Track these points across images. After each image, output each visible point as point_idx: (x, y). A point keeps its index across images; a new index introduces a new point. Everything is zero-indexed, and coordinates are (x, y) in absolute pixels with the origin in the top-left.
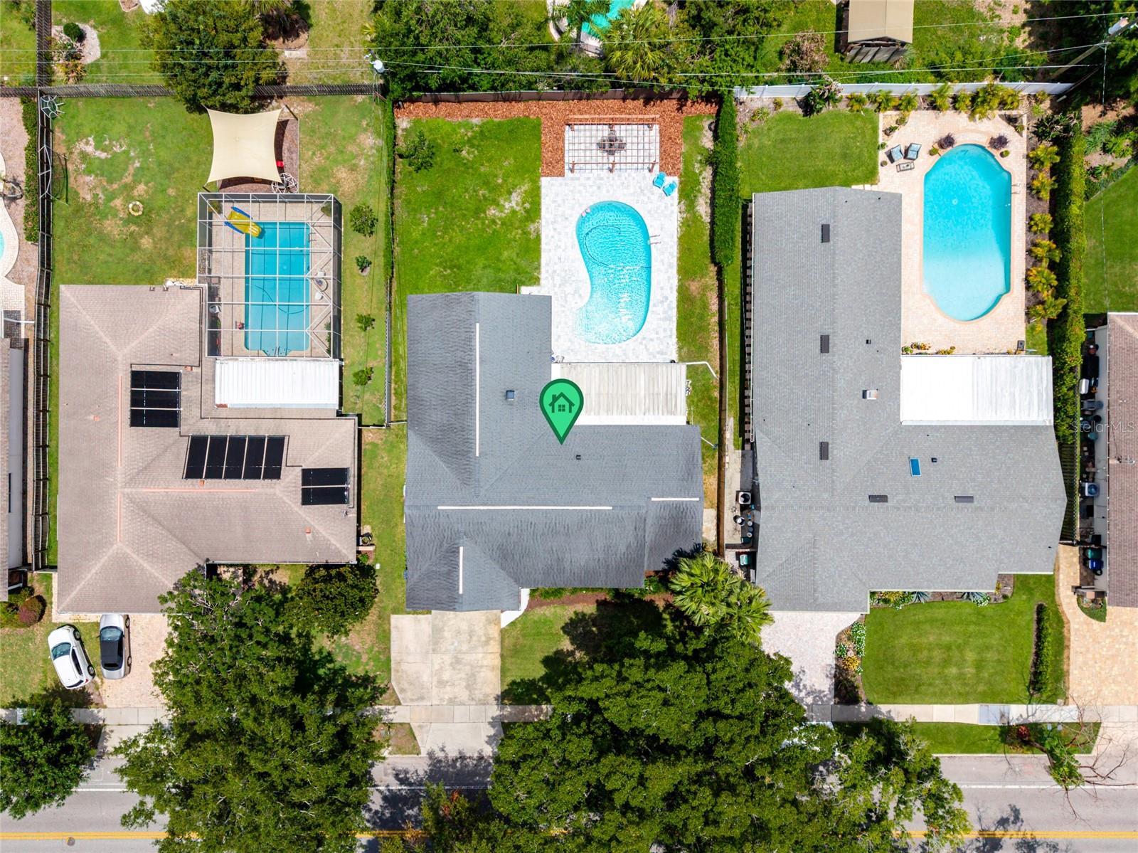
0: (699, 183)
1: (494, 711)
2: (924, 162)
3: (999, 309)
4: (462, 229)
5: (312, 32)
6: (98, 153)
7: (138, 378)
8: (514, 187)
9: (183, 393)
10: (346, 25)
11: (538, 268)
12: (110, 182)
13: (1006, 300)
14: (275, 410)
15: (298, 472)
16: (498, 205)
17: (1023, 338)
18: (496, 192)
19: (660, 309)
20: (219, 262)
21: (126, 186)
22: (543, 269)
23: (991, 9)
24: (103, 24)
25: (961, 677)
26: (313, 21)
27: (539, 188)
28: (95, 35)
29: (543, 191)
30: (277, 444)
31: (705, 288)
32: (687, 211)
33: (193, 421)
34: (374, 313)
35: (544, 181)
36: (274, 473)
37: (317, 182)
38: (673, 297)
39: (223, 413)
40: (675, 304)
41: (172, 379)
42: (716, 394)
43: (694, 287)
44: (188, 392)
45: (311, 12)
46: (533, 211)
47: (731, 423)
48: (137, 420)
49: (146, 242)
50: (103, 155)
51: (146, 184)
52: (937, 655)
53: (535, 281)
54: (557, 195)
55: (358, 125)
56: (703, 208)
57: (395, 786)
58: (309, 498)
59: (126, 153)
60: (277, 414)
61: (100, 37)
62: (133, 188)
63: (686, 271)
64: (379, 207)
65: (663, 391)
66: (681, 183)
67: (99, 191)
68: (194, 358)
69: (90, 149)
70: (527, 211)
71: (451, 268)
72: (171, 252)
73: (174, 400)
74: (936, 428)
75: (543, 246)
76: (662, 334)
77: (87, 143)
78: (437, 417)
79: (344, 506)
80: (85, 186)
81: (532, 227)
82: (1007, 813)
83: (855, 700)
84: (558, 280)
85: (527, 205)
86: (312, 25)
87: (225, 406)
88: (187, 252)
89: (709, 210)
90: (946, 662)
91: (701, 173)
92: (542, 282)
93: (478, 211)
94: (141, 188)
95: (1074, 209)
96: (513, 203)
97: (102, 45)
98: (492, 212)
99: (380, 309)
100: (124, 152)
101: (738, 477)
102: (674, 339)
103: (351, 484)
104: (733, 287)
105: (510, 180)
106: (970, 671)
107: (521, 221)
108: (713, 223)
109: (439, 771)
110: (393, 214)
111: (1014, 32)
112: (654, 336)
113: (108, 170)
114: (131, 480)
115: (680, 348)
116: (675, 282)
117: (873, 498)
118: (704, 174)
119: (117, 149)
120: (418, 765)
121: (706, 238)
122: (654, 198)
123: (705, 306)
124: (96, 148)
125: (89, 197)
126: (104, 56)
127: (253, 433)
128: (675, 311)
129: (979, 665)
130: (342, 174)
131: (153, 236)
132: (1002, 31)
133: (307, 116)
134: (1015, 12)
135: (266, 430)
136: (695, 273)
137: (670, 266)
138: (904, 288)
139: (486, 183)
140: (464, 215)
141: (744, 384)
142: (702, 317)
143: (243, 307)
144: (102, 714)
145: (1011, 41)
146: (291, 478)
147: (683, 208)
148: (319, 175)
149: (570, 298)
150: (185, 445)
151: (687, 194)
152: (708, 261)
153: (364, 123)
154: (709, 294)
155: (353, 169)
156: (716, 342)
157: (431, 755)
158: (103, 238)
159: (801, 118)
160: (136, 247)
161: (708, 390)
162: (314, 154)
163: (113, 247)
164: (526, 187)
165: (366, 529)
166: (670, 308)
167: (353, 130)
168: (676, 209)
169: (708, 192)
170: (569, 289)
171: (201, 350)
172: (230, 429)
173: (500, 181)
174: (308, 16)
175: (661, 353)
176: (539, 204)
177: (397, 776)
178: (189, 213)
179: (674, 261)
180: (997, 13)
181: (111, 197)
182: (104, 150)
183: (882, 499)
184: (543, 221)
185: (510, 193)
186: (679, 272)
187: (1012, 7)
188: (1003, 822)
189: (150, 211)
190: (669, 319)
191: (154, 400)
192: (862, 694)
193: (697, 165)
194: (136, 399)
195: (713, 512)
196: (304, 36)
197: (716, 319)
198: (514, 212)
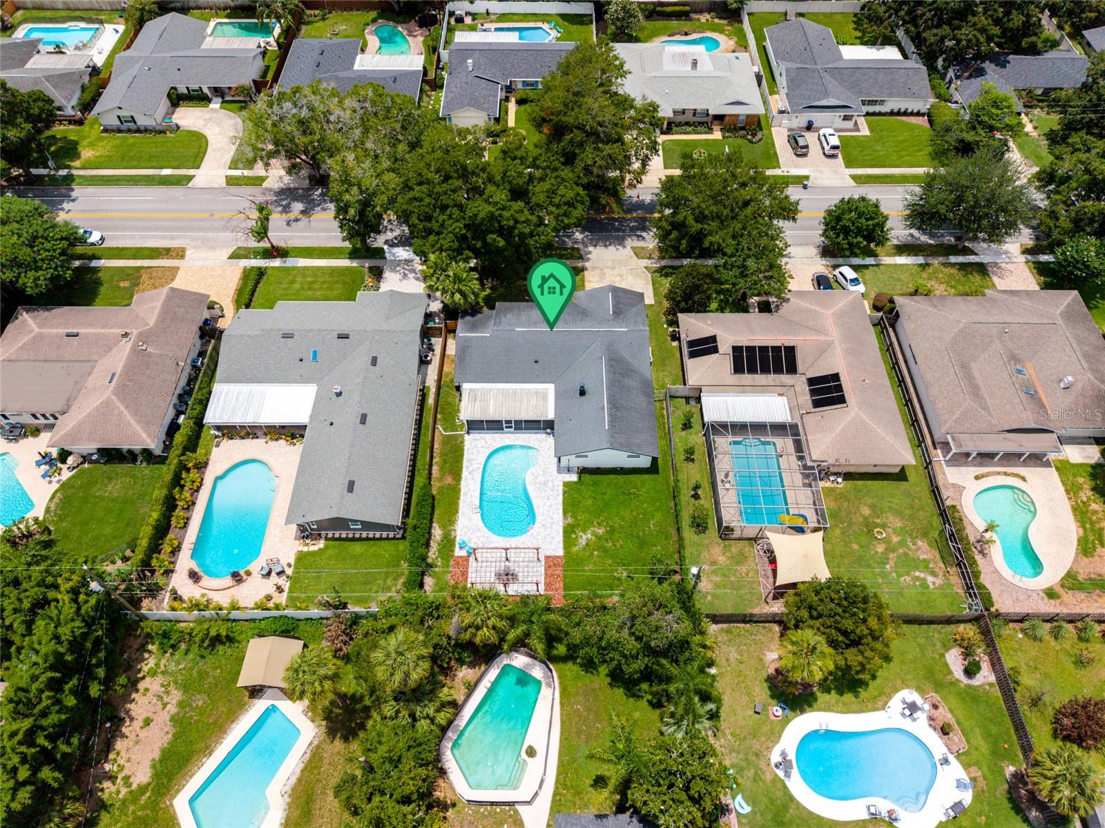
0: (439, 551)
1: (587, 264)
2: (256, 566)
3: (226, 467)
4: (623, 519)
5: (765, 675)
6: (922, 575)
7: (841, 400)
8: (584, 549)
9: (809, 397)
10: (736, 681)
11: (564, 493)
12: (906, 554)
13: (220, 472)
14: (744, 392)
15: (721, 351)
16: (596, 536)
17: (214, 449)
18: (598, 545)
19: (475, 466)
20: (807, 498)
21: (893, 551)
22: (561, 492)
23: (167, 693)
24: (951, 683)
26: (765, 685)
27: (564, 548)
28: (955, 673)
29: (561, 545)
30: (738, 369)
31: (441, 479)
32: (450, 531)
33: (799, 383)
34: (685, 464)
35: (561, 553)
36: (737, 350)
37: (741, 553)
38: (465, 474)
39: (779, 389)
40: (464, 469)
41: (817, 404)
42: (439, 416)
43: (449, 480)
44: (806, 399)
45: (769, 693)
46: (569, 532)
47: (431, 400)
48: (836, 377)
49: (866, 511)
50: (917, 574)
51: (877, 552)
52: (317, 286)
53: (566, 484)
54: (550, 543)
55: (714, 596)
56: (437, 532)
57: (644, 234)
58: (713, 339)
59: (900, 576)
60: (742, 389)
61: (950, 672)
62: (886, 549)
63: (454, 491)
64: (688, 534)
65: (478, 403)
66: (453, 551)
67: (913, 547)
68: (807, 418)
69: (930, 579)
70: (574, 532)
71: (630, 494)
72: (846, 504)
73: (813, 392)
74: (295, 381)
75: (561, 507)
76: (475, 451)
77: (934, 583)
78: (632, 383)
79: (689, 339)
80: (925, 551)
81: (570, 520)
82: (293, 224)
83: (370, 268)
84: (550, 484)
85: (574, 536)
86: (766, 681)
87: (779, 395)
88: (833, 505)
89: (433, 531)
90: (313, 282)
91: (437, 558)
92: (561, 484)
93: (612, 531)
94: (880, 549)
95: (155, 515)
96: (584, 538)
97: (946, 665)
98: (600, 531)
99: (681, 467)
100: (901, 576)
101: (429, 372)
102: (466, 448)
103: (686, 351)
104: (420, 481)
105: (587, 554)
106: (299, 279)
107: (579, 525)
108: (431, 522)
109: (620, 241)
110: (678, 529)
111: (153, 673)
112: (481, 449)
113: (909, 563)
114: (830, 344)
115: (462, 442)
116: (463, 483)
117: (346, 337)
118: (434, 557)
119: (908, 578)
120: (631, 242)
121: (437, 512)
122: (475, 540)
123: (441, 469)
124: (925, 579)
125: (920, 543)
126: (942, 655)
127: (756, 376)
128: (464, 465)
130: (722, 559)
131: (862, 516)
132: (163, 673)
133: (758, 604)
134: (147, 690)
135: (747, 378)
136: (448, 489)
137: (465, 494)
138: (293, 480)
139: (606, 550)
140: (622, 528)
141: (419, 423)
142: (445, 462)
143: (785, 484)
144: (824, 263)
145: (157, 665)
146: (725, 347)
147: (453, 533)
148: (741, 559)
149: (541, 473)
150: (800, 368)
151: (448, 543)
152: (437, 497)
153: (709, 598)
154: (438, 475)
155: (714, 563)
156: (436, 446)
157: (624, 247)
158: (899, 513)
159: (350, 601)
160: (872, 507)
161: (444, 419)
162: (747, 575)
163: (890, 508)
164: (575, 549)
165: (675, 344)
166: (468, 467)
167: (718, 591)
168: (458, 533)
169: (432, 543)
170: (542, 479)
171: (803, 424)
172: (771, 378)
173: (596, 553)
174: (770, 688)
175: (476, 440)
176: (564, 537)
177: (644, 238)
178: (838, 532)
179: (462, 497)
180: (163, 689)
181: (902, 544)
182: (918, 578)
183: (341, 337)
184: (561, 524)
185: (587, 545)
186: (460, 490)
187: (148, 694)
188: (297, 220)
189: (869, 532)
190: (468, 460)
191: (828, 390)
192: (366, 270)
193: (439, 564)
194: (839, 388)
195: (447, 352)
196: (771, 671)
197: (435, 461)
198: (584, 531)
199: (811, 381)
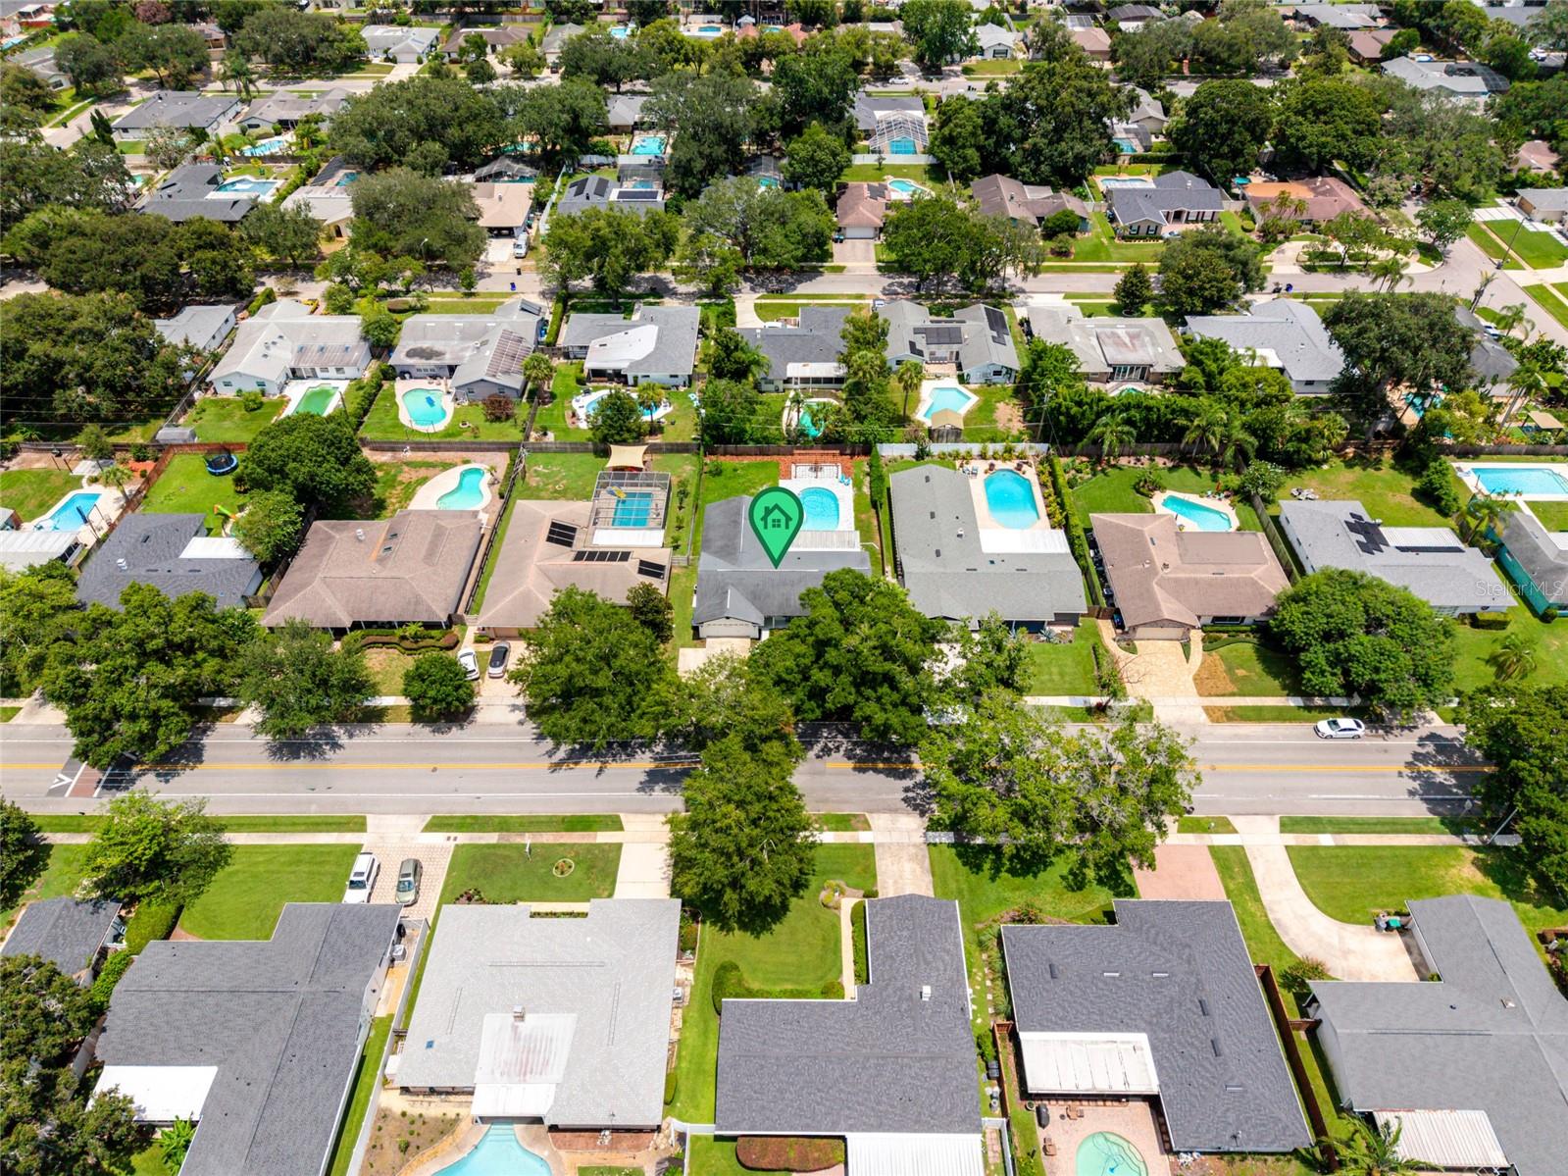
0: (863, 482)
5: (664, 434)
6: (544, 471)
7: (554, 525)
9: (577, 535)
10: (681, 433)
12: (548, 480)
15: (638, 561)
21: (556, 481)
24: (558, 431)
25: (1051, 680)
26: (665, 431)
28: (553, 434)
30: (626, 554)
31: (869, 517)
33: (581, 545)
36: (623, 562)
39: (597, 545)
41: (574, 530)
43: (863, 516)
44: (579, 535)
45: (665, 429)
48: (549, 539)
51: (568, 481)
55: (684, 462)
58: (641, 571)
60: (627, 546)
61: (555, 435)
62: (560, 481)
63: (858, 511)
64: (692, 489)
66: (854, 482)
67: (541, 483)
68: (585, 524)
69: (539, 469)
73: (572, 538)
77: (538, 467)
78: (719, 543)
79: (661, 578)
80: (533, 481)
91: (864, 479)
94: (564, 481)
97: (556, 437)
100: (558, 470)
103: (666, 572)
106: (1056, 678)
110: (699, 492)
113: (548, 476)
114: (541, 560)
118: (866, 479)
119: (554, 469)
121: (868, 500)
122: (840, 487)
124: (543, 469)
125: (534, 485)
126: (556, 440)
127: (613, 551)
129: (1062, 675)
131: (567, 498)
133: (658, 460)
135: (621, 550)
136: (863, 511)
146: (632, 564)
147: (855, 490)
150: (575, 552)
151: (857, 486)
152: (870, 508)
153: (688, 461)
154: (871, 519)
155: (679, 476)
167: (681, 464)
169: (868, 485)
171: (589, 523)
178: (588, 489)
179: (852, 507)
181: (547, 484)
182: (547, 470)
189: (568, 489)
191: (559, 534)
194: (551, 532)
196: (660, 435)
199: (569, 545)
